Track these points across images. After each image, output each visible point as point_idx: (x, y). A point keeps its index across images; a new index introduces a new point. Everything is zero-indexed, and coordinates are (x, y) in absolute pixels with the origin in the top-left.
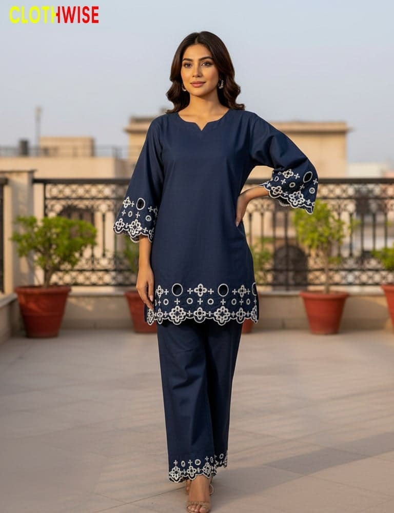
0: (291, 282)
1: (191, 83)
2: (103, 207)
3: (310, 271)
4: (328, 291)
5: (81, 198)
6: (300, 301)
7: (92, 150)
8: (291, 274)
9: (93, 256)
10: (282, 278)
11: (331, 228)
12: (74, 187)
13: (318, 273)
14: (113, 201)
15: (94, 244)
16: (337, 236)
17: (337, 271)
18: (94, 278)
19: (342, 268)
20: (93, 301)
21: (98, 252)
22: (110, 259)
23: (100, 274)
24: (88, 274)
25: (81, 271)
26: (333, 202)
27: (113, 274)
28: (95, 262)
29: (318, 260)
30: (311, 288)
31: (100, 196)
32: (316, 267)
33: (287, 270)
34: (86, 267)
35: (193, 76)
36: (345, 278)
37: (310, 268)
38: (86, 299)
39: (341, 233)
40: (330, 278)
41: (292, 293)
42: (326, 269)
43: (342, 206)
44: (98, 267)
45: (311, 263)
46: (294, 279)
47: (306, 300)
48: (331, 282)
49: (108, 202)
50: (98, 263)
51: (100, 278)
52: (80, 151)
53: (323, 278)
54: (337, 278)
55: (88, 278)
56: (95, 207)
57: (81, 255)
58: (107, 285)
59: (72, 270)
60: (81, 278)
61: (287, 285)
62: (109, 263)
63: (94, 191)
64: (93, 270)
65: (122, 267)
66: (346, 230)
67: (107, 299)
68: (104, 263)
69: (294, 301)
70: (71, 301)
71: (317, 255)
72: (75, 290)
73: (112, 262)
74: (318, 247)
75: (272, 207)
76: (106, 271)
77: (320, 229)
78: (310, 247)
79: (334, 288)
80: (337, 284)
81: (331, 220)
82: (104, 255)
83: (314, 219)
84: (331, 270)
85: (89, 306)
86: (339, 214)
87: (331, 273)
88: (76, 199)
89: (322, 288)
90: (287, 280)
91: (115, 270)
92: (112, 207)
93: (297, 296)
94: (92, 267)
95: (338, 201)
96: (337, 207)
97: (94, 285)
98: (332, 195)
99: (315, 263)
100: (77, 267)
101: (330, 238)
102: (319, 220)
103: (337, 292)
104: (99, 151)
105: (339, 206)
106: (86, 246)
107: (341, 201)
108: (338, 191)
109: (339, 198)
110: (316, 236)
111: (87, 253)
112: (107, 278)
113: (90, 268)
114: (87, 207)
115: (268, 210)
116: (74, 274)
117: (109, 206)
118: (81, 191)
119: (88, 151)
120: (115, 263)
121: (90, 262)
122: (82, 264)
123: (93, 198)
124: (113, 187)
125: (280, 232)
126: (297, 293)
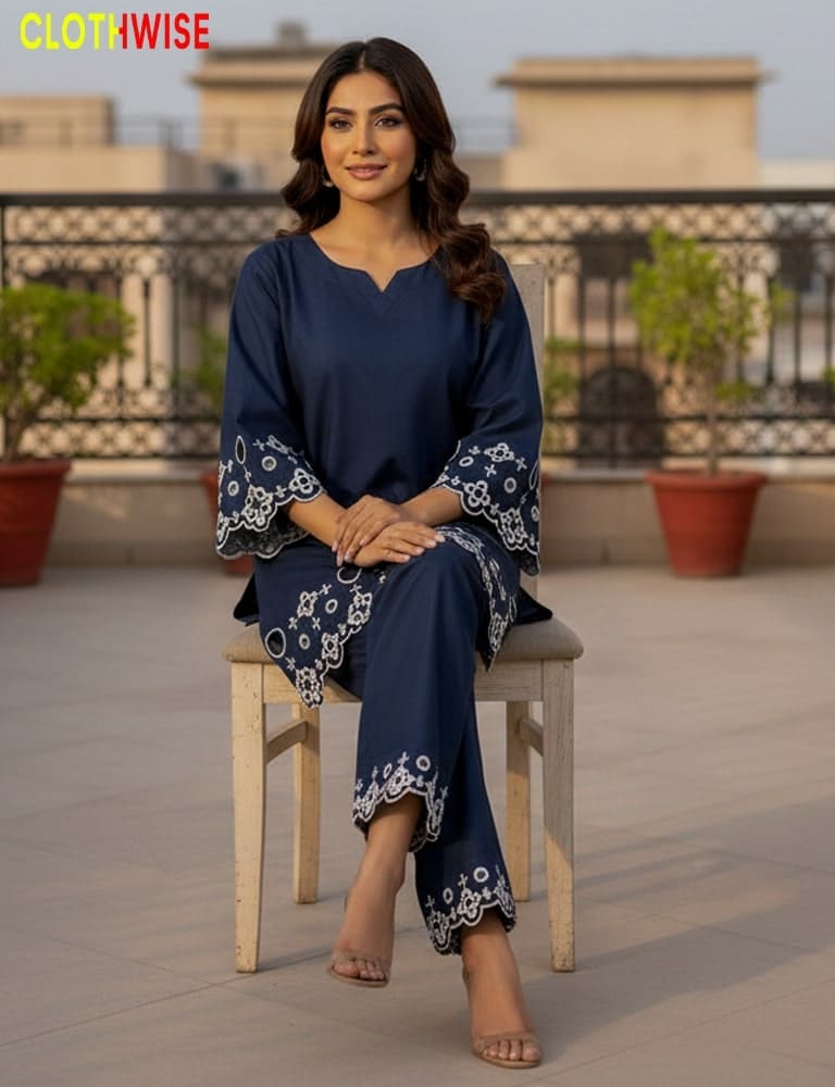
0: (623, 448)
1: (348, 168)
2: (147, 262)
3: (668, 421)
4: (714, 470)
5: (90, 242)
6: (648, 494)
7: (109, 126)
8: (622, 431)
9: (121, 383)
10: (600, 438)
11: (721, 313)
12: (74, 213)
13: (687, 427)
14: (170, 249)
15: (124, 355)
16: (736, 333)
17: (737, 420)
18: (124, 439)
19: (747, 413)
20: (124, 495)
21: (134, 373)
22: (162, 393)
23: (140, 428)
24: (109, 429)
25: (94, 422)
26: (724, 250)
27: (171, 428)
28: (128, 400)
29: (691, 395)
30: (673, 463)
31: (138, 235)
32: (683, 410)
33: (614, 419)
34: (104, 411)
35: (355, 153)
36: (753, 438)
37: (667, 414)
38: (109, 491)
39: (748, 325)
40: (718, 438)
41: (622, 473)
42: (711, 417)
43: (749, 261)
44: (135, 411)
45: (673, 401)
46: (630, 440)
47: (660, 490)
48: (721, 448)
49: (158, 251)
50: (135, 403)
51: (140, 440)
52: (78, 131)
53: (702, 438)
54: (736, 438)
55: (109, 440)
56: (126, 263)
57: (94, 382)
58: (155, 455)
59: (73, 420)
60: (93, 440)
61: (611, 457)
62: (161, 403)
63: (122, 223)
64: (122, 421)
65: (192, 411)
66: (758, 318)
67: (159, 491)
68: (149, 401)
69: (631, 492)
70: (71, 495)
71: (689, 382)
72: (81, 469)
73: (169, 400)
74: (689, 362)
75: (575, 264)
76: (155, 421)
77: (696, 317)
78: (672, 359)
79: (728, 464)
80: (736, 454)
81: (722, 293)
82: (148, 382)
83: (681, 292)
84: (721, 418)
85: (116, 508)
86: (741, 280)
87: (722, 428)
88: (78, 244)
89: (700, 463)
90: (612, 443)
91: (175, 419)
92: (168, 262)
93: (638, 483)
94: (118, 411)
95: (736, 246)
96: (733, 261)
97: (125, 456)
98: (723, 233)
99: (683, 400)
100: (83, 412)
101: (720, 338)
102: (693, 292)
103: (736, 473)
104: (125, 131)
105: (741, 261)
106: (105, 360)
107: (747, 245)
108: (738, 220)
109: (739, 239)
110: (686, 333)
111: (108, 376)
112: (156, 439)
113: (115, 415)
114: (105, 262)
115: (564, 270)
116: (76, 430)
117: (160, 261)
118: (90, 222)
119: (98, 131)
120: (176, 401)
121: (114, 399)
122: (96, 404)
123: (121, 242)
124: (171, 213)
125: (596, 333)
126: (639, 473)
